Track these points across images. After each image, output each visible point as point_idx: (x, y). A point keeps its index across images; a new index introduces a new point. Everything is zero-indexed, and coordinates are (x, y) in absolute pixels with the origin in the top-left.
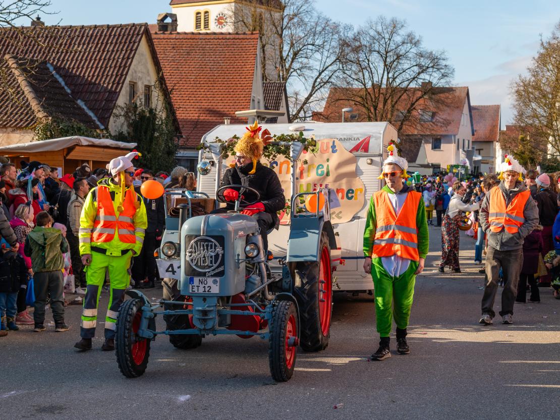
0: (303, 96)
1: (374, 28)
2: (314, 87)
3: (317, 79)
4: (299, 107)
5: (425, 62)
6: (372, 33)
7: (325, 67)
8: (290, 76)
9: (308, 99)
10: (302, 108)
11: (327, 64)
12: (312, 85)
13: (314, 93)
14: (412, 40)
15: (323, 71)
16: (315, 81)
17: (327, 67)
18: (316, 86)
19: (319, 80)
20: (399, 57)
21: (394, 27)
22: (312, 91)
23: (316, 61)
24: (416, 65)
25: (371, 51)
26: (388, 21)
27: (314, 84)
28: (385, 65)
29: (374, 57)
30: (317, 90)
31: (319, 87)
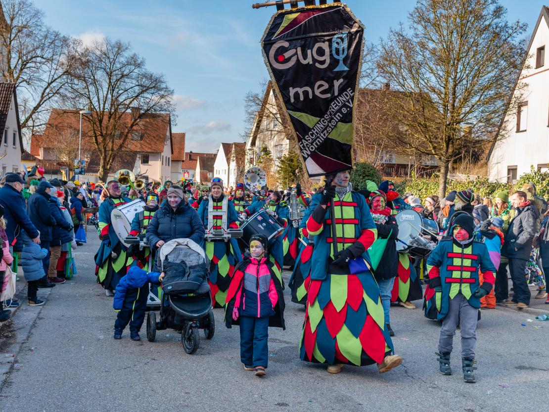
0: (32, 104)
1: (100, 49)
2: (42, 97)
3: (46, 89)
4: (27, 115)
5: (146, 82)
6: (98, 53)
7: (54, 79)
8: (18, 86)
9: (36, 108)
10: (31, 116)
11: (56, 77)
12: (40, 95)
13: (43, 104)
14: (134, 62)
15: (52, 82)
16: (44, 91)
17: (56, 79)
18: (46, 96)
19: (48, 91)
20: (123, 76)
21: (119, 48)
22: (41, 101)
23: (46, 73)
24: (139, 85)
25: (97, 68)
26: (113, 42)
27: (43, 94)
28: (110, 82)
29: (100, 75)
30: (45, 101)
31: (47, 97)
